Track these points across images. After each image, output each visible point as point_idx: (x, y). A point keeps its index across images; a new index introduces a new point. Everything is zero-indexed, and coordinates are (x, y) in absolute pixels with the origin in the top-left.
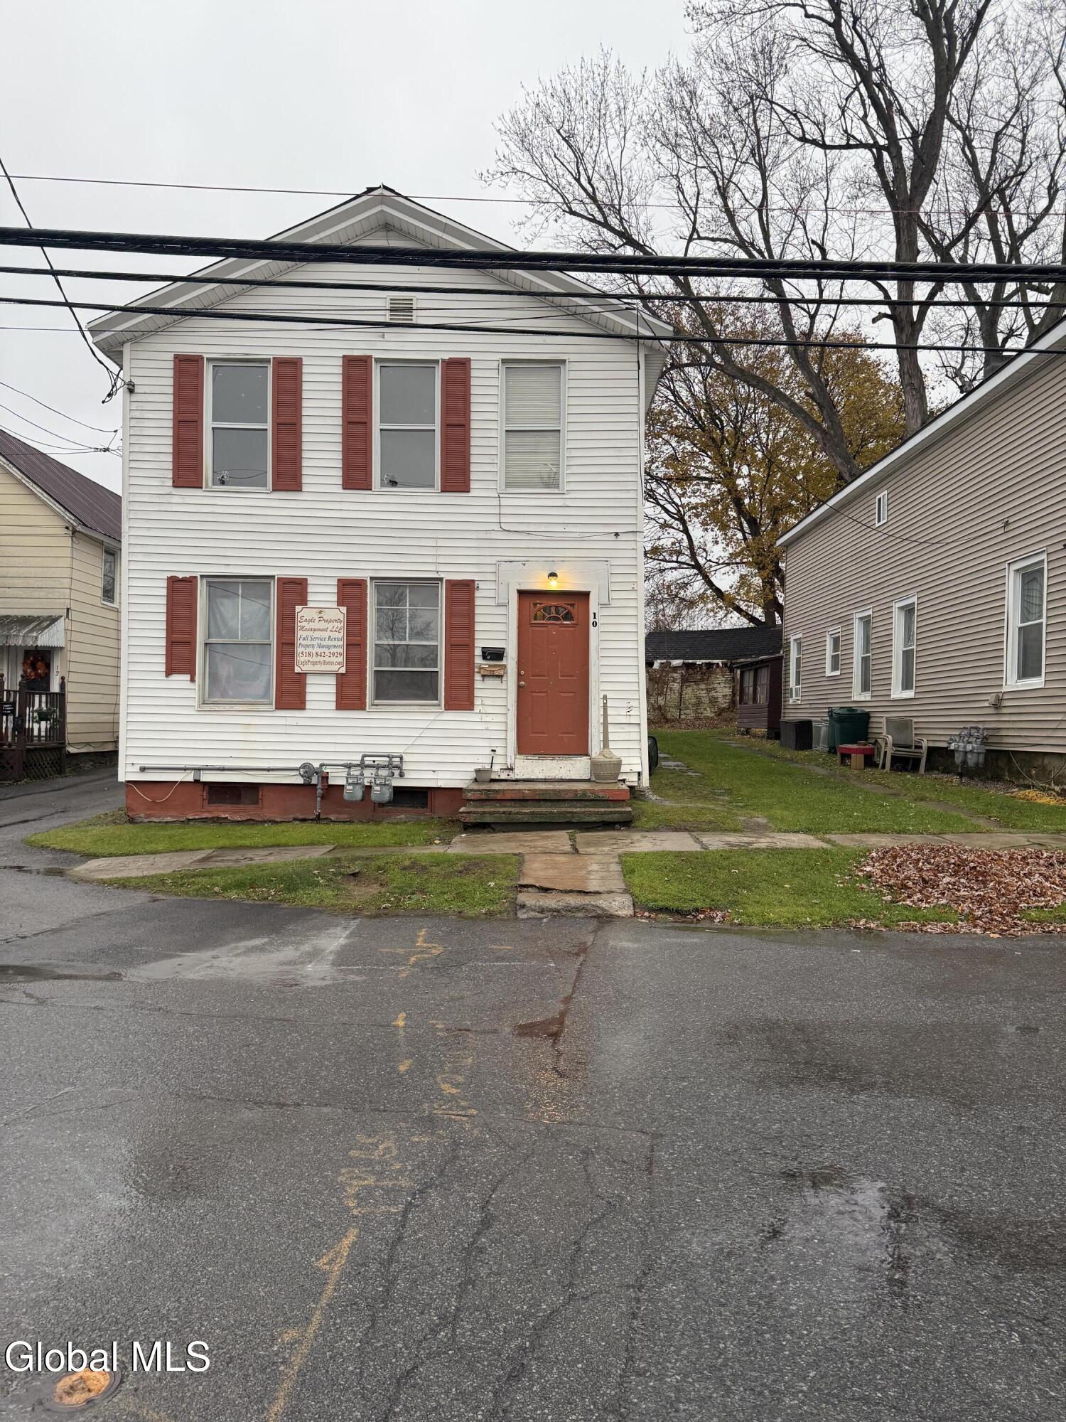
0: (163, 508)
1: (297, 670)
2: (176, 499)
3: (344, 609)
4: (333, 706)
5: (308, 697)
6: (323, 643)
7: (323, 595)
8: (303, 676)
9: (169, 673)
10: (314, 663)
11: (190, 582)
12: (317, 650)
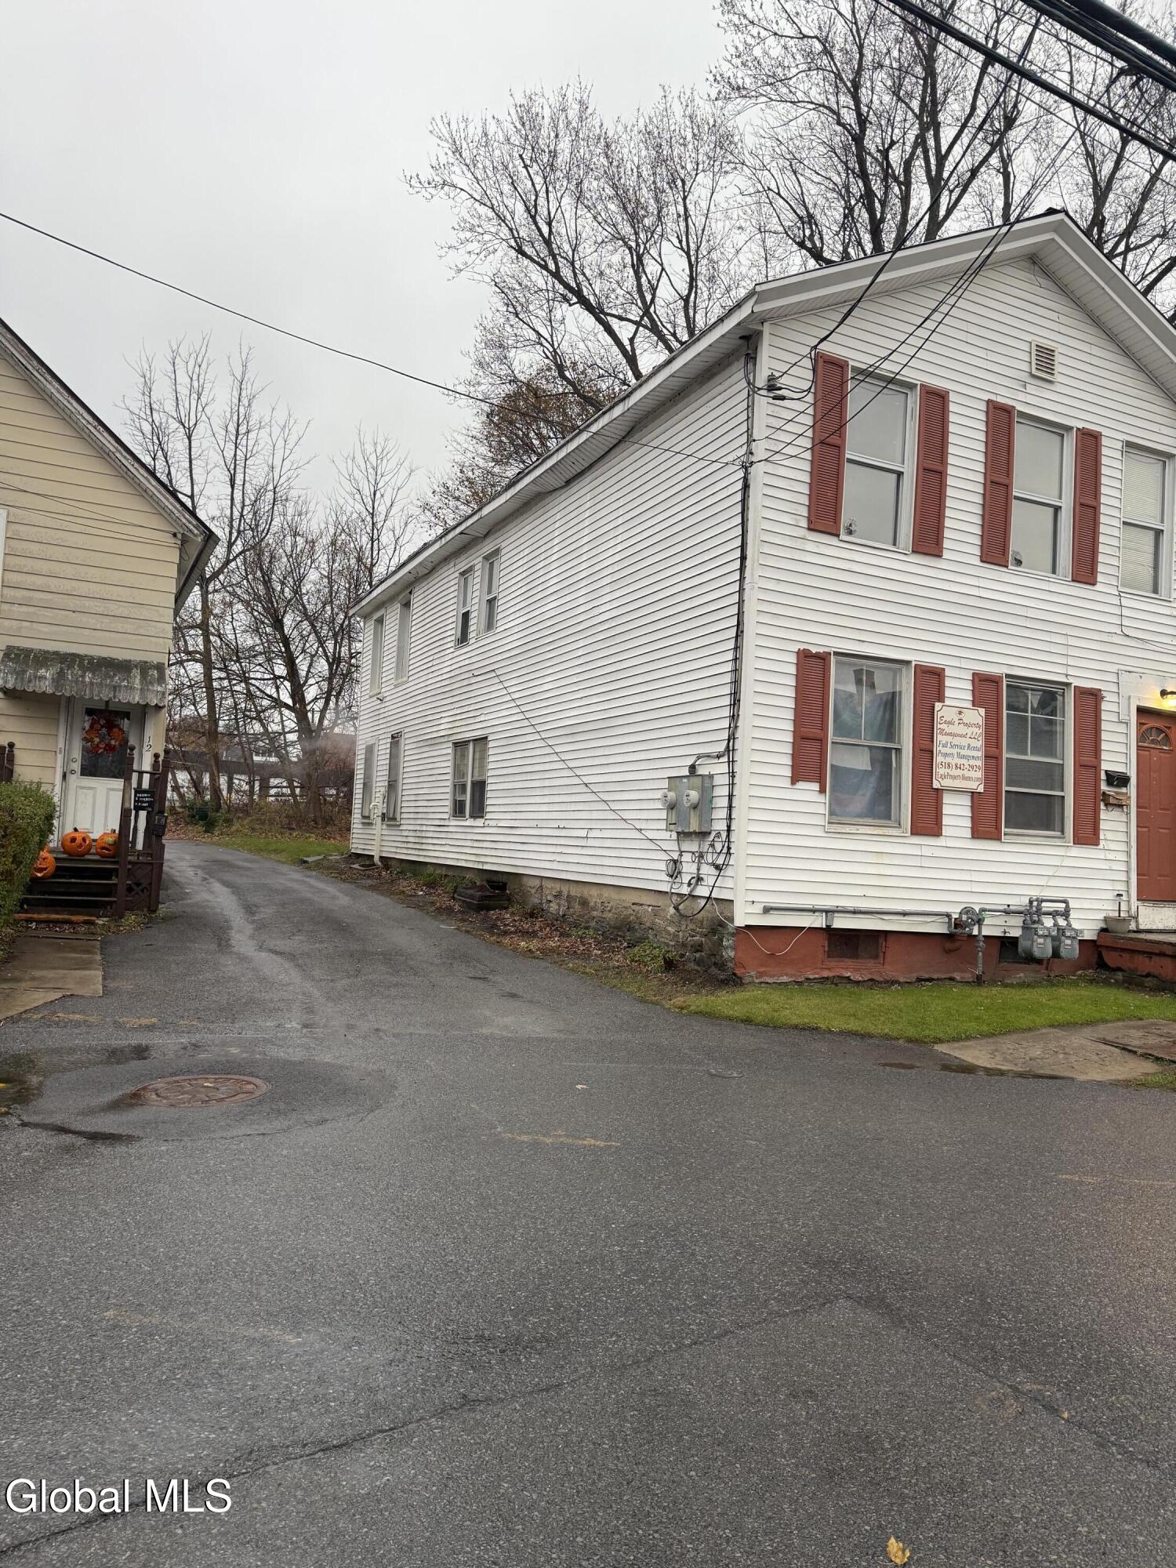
0: (797, 555)
1: (936, 785)
2: (810, 547)
3: (982, 711)
4: (968, 833)
5: (945, 821)
6: (963, 752)
7: (958, 691)
8: (939, 792)
9: (794, 780)
10: (954, 778)
11: (823, 658)
12: (960, 761)
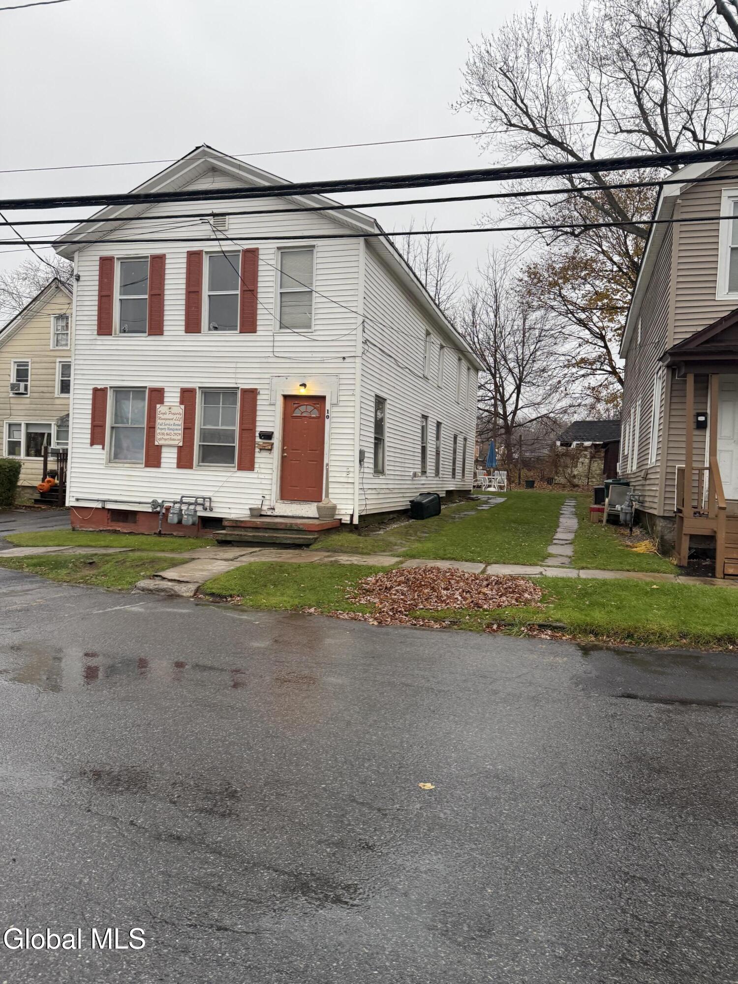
0: (92, 347)
1: (156, 443)
2: (99, 342)
3: (183, 407)
4: (175, 466)
5: (163, 460)
6: (171, 427)
7: (172, 398)
8: (160, 447)
9: (92, 444)
10: (166, 440)
11: (104, 390)
12: (169, 432)
